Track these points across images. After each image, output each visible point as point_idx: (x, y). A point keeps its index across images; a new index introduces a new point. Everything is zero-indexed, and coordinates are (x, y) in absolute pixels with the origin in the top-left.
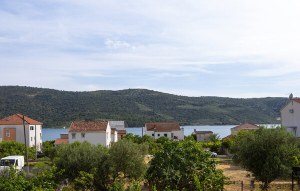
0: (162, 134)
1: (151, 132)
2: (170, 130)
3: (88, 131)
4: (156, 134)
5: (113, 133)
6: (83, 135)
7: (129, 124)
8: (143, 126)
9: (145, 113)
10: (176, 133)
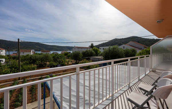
0: (45, 53)
1: (43, 52)
2: (47, 52)
3: (25, 52)
4: (44, 53)
5: (32, 53)
6: (23, 53)
7: (36, 50)
8: (40, 51)
9: (38, 48)
10: (49, 53)
